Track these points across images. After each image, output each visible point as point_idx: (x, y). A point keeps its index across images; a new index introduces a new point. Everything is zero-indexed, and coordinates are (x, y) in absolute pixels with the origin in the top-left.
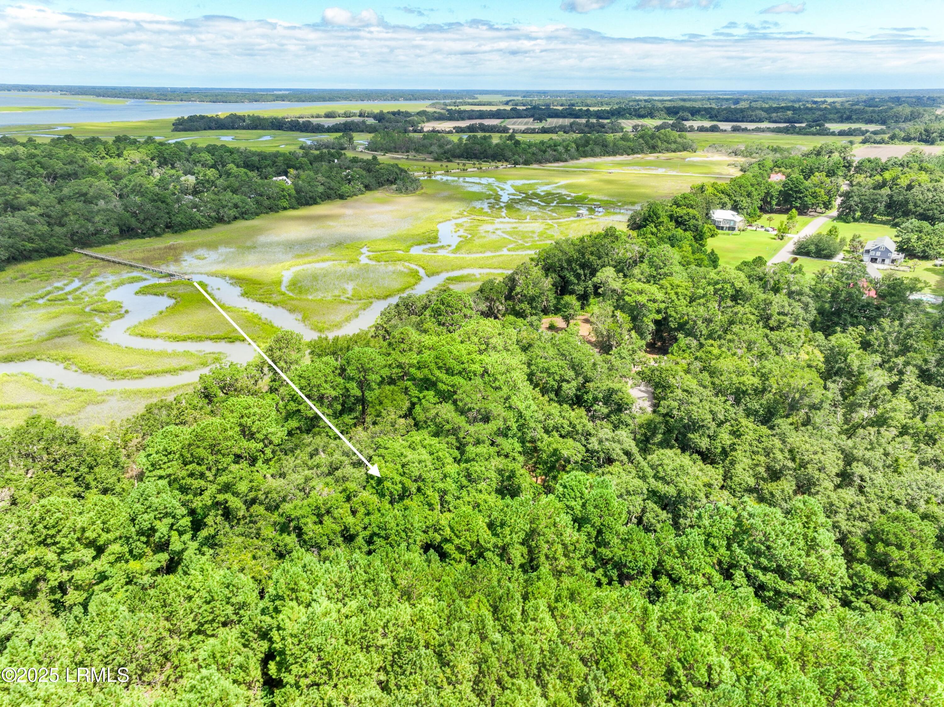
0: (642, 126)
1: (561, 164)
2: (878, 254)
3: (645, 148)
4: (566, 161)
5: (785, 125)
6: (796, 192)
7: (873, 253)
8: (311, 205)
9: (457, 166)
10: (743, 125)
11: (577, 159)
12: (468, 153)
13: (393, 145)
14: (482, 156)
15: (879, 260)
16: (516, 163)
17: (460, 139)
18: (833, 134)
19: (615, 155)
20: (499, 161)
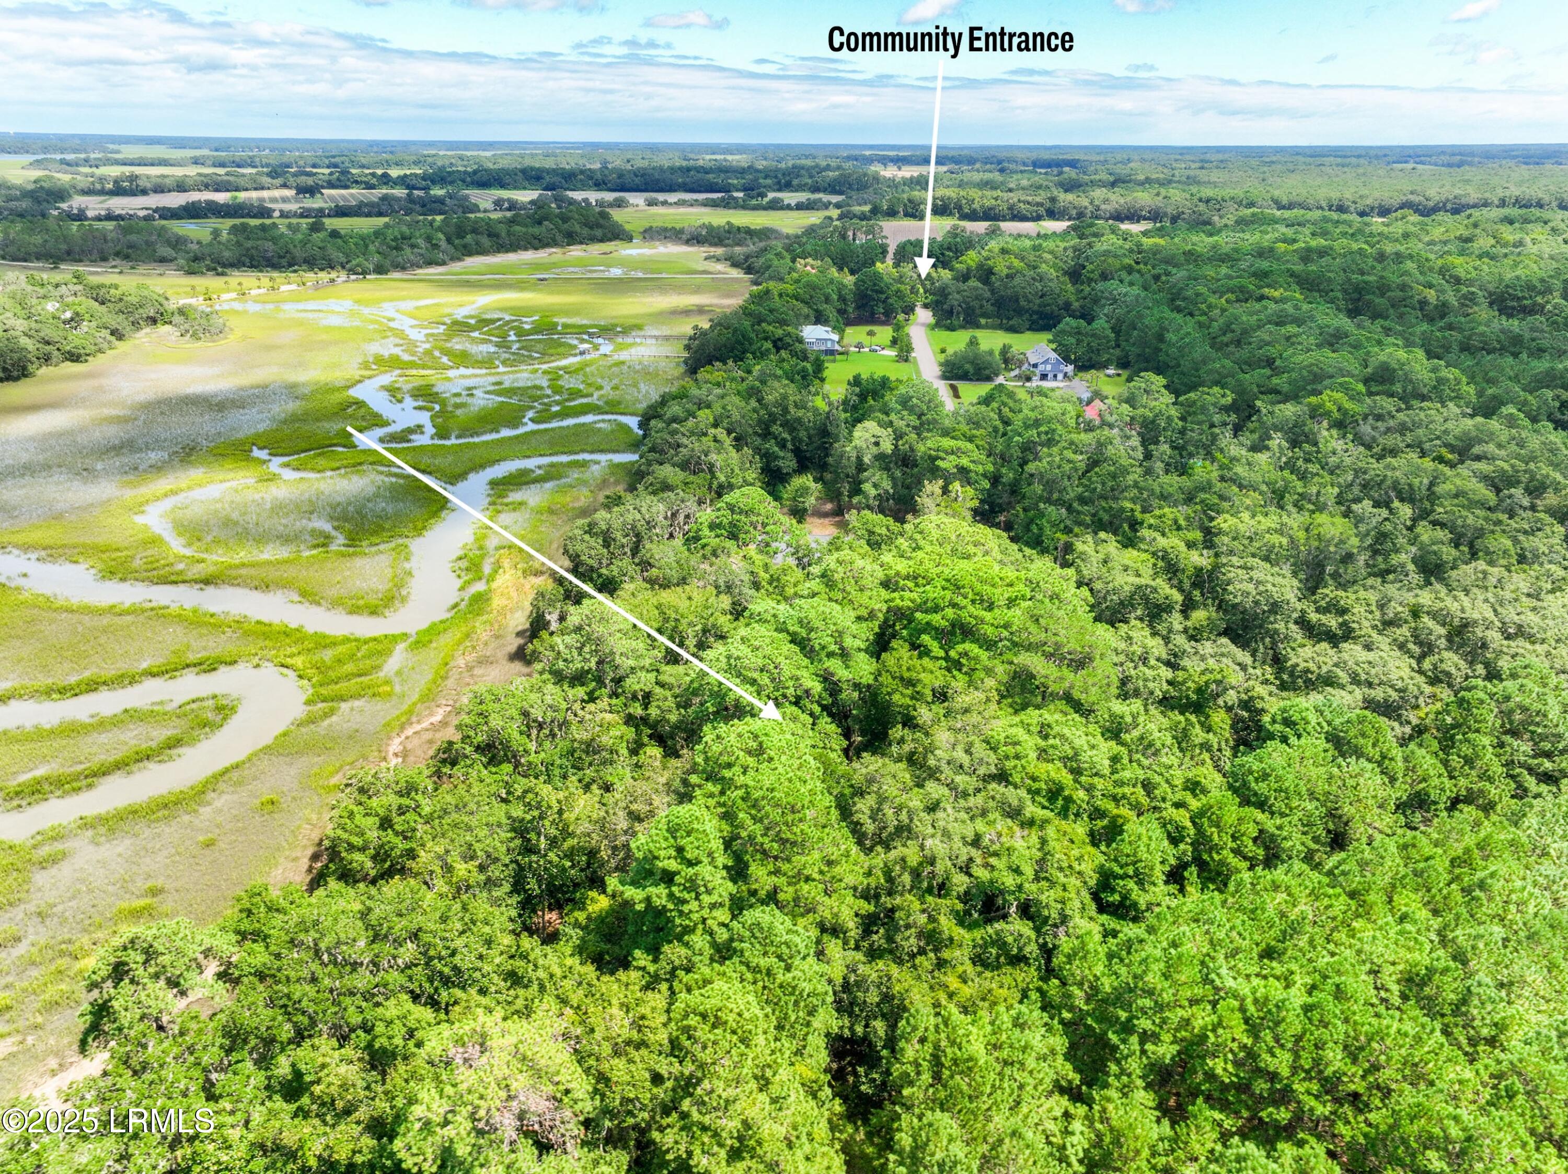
0: (509, 200)
1: (440, 269)
2: (1049, 367)
3: (559, 237)
4: (443, 263)
5: (720, 195)
6: (877, 292)
7: (1041, 367)
8: (17, 379)
9: (257, 283)
10: (661, 197)
11: (460, 259)
12: (252, 258)
13: (64, 247)
14: (284, 262)
15: (1050, 376)
16: (364, 273)
17: (216, 233)
18: (789, 207)
19: (515, 251)
20: (322, 270)
